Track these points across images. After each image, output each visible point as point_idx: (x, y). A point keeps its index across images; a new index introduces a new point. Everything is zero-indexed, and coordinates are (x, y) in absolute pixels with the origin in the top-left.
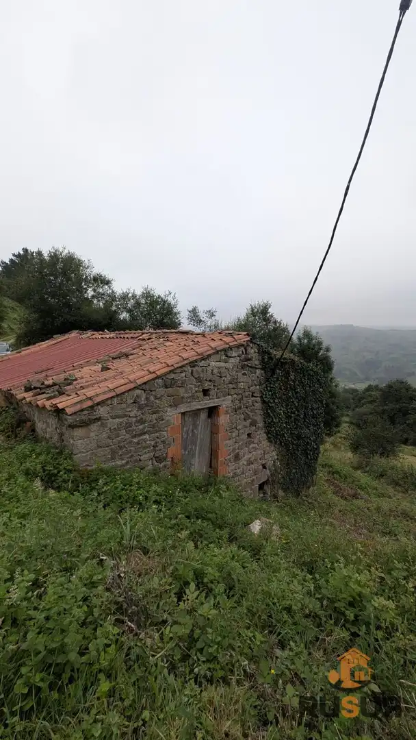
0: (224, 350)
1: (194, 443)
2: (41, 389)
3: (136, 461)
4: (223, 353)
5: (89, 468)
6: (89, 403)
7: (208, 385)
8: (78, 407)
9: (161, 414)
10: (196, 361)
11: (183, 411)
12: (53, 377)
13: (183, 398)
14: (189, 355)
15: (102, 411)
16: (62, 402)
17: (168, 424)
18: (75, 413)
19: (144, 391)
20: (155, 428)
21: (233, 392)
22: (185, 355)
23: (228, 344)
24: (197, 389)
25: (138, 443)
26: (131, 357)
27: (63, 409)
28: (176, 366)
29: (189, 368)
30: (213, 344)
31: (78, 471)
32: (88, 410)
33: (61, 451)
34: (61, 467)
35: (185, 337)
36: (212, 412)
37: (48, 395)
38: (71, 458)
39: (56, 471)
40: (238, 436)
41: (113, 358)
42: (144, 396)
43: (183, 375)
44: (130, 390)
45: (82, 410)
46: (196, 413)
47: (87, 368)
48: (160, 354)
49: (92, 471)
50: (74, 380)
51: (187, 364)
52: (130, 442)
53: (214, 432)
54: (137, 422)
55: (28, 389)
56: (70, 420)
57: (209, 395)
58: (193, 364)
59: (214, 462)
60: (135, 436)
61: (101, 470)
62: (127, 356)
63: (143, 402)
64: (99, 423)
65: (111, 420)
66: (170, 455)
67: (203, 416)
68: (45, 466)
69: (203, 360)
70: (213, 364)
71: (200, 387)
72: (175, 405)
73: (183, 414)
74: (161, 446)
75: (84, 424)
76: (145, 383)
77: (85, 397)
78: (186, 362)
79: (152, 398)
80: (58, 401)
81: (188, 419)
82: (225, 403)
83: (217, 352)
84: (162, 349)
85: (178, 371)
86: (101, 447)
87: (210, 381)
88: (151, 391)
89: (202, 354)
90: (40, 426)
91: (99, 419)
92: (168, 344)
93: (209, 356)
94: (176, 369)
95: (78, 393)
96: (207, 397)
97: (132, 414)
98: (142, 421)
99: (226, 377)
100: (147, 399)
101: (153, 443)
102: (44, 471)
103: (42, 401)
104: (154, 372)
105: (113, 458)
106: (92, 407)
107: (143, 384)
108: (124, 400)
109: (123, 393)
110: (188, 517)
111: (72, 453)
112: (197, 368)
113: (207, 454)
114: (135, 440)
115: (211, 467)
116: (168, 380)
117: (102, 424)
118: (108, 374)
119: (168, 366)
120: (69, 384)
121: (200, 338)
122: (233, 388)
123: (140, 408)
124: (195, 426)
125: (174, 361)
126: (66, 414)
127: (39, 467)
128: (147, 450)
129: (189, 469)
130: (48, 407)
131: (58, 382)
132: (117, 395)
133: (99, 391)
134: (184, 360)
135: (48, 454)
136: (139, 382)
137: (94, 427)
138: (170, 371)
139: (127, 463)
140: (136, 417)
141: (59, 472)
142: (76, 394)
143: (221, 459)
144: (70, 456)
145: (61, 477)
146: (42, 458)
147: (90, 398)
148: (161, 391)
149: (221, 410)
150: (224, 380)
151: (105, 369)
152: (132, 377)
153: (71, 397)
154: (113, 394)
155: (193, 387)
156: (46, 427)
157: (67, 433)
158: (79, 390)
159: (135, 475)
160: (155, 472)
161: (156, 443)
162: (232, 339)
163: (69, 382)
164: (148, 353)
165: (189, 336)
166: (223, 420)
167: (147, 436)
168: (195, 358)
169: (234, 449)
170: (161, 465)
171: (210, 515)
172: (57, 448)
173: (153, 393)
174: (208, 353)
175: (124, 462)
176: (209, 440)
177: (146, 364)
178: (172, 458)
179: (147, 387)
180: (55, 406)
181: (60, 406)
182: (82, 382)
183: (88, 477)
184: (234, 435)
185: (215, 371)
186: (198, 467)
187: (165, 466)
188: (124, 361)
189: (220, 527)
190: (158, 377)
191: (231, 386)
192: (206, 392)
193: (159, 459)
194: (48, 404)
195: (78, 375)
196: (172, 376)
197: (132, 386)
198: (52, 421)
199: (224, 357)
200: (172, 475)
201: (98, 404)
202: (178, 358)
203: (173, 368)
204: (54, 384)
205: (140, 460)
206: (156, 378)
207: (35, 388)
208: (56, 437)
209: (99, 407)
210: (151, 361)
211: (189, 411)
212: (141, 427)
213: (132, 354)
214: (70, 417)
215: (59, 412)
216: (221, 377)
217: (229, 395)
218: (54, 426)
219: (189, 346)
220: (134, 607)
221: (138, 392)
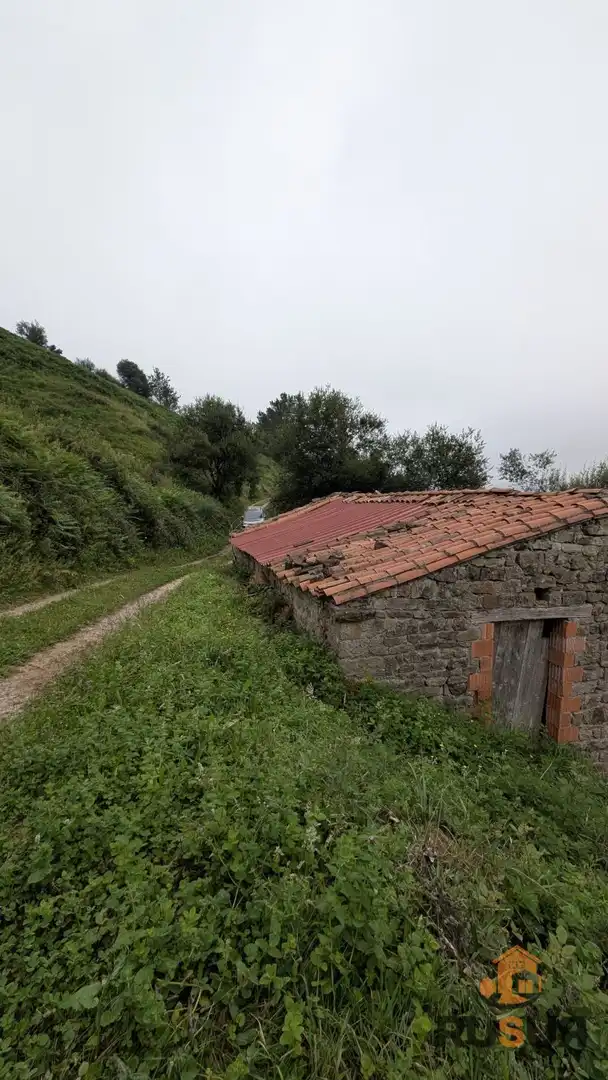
0: (584, 524)
1: (516, 676)
2: (302, 568)
3: (419, 685)
4: (579, 527)
5: (357, 680)
6: (362, 592)
7: (547, 581)
8: (347, 597)
9: (462, 619)
10: (526, 540)
11: (497, 618)
12: (316, 553)
13: (499, 598)
14: (512, 529)
15: (377, 605)
16: (330, 587)
17: (472, 636)
18: (345, 603)
19: (437, 582)
20: (449, 641)
21: (595, 597)
22: (507, 530)
23: (591, 511)
24: (525, 586)
25: (424, 659)
26: (415, 530)
27: (331, 597)
28: (490, 546)
29: (512, 550)
30: (559, 513)
31: (343, 680)
32: (360, 602)
33: (324, 651)
34: (325, 672)
35: (503, 500)
36: (552, 628)
37: (313, 576)
38: (335, 662)
39: (318, 675)
40: (603, 678)
41: (390, 531)
42: (436, 589)
43: (502, 561)
44: (417, 579)
45: (353, 601)
46: (521, 626)
47: (357, 543)
48: (463, 527)
49: (361, 684)
50: (341, 559)
51: (509, 545)
52: (413, 656)
53: (554, 662)
54: (424, 626)
55: (289, 566)
56: (338, 611)
57: (547, 599)
58: (521, 545)
59: (550, 713)
60: (420, 647)
61: (372, 686)
62: (409, 528)
63: (434, 599)
64: (373, 620)
65: (388, 619)
66: (473, 686)
67: (534, 633)
68: (307, 666)
69: (540, 538)
70: (558, 546)
71: (532, 584)
72: (483, 609)
73: (498, 624)
74: (458, 669)
75: (355, 620)
76: (440, 571)
77: (356, 583)
78: (508, 541)
79: (448, 594)
80: (325, 586)
81: (507, 635)
82: (579, 616)
83: (568, 527)
84: (464, 519)
85: (494, 554)
86: (373, 655)
87: (551, 574)
88: (447, 583)
89: (538, 529)
90: (299, 613)
91: (373, 615)
92: (472, 511)
93: (551, 533)
94: (489, 551)
95: (348, 576)
96: (542, 602)
97: (417, 614)
98: (432, 627)
99: (582, 569)
100: (441, 594)
101: (446, 662)
102: (306, 672)
103: (304, 581)
104: (453, 555)
105: (388, 674)
106: (364, 599)
107: (435, 572)
108: (408, 592)
109: (407, 583)
110: (508, 797)
111: (337, 655)
112: (527, 552)
113: (538, 698)
114: (420, 653)
115: (544, 721)
116: (476, 569)
117: (376, 622)
118: (384, 553)
119: (478, 546)
120: (335, 564)
121: (531, 503)
122: (598, 592)
123: (430, 607)
124: (518, 647)
125: (488, 538)
126: (334, 603)
127: (301, 664)
128: (436, 672)
129: (503, 715)
130: (312, 591)
131: (323, 560)
132: (399, 585)
133: (374, 577)
134: (504, 538)
135: (309, 651)
136: (431, 568)
137: (367, 625)
138: (481, 555)
139: (407, 684)
140: (423, 619)
141: (322, 677)
142: (346, 578)
143: (565, 711)
144: (335, 660)
145: (324, 684)
146: (304, 654)
147: (363, 586)
148: (465, 585)
149: (569, 629)
150: (578, 576)
151: (380, 546)
152: (420, 560)
153: (339, 582)
154: (394, 583)
155: (518, 582)
156: (307, 615)
157: (332, 628)
158: (348, 573)
159: (421, 706)
160: (448, 707)
161: (451, 663)
162: (602, 504)
163: (335, 560)
164: (442, 525)
165: (511, 498)
166: (573, 644)
167: (437, 650)
168: (525, 535)
169: (592, 701)
170: (458, 699)
171: (551, 808)
172: (319, 646)
173: (451, 586)
174: (549, 528)
175: (403, 681)
176: (541, 674)
177: (440, 541)
178: (476, 692)
179: (441, 576)
180: (321, 591)
181: (328, 592)
182: (351, 562)
183: (356, 693)
184: (594, 675)
185: (562, 558)
186: (520, 716)
187: (464, 703)
188: (404, 536)
189: (572, 834)
190: (460, 563)
191: (592, 587)
192: (541, 594)
193: (455, 690)
194: (312, 587)
195: (345, 552)
196: (482, 562)
197: (420, 573)
198: (315, 610)
199: (580, 535)
200: (475, 719)
201: (373, 594)
202: (494, 534)
203: (483, 550)
204: (318, 563)
205: (426, 685)
206: (455, 564)
207: (296, 566)
208: (318, 631)
209: (374, 598)
210: (448, 536)
211: (509, 622)
212: (429, 635)
213: (415, 526)
214: (338, 608)
215: (325, 599)
216: (572, 570)
217: (587, 602)
218: (317, 617)
219: (512, 515)
220: (451, 917)
221: (428, 582)
